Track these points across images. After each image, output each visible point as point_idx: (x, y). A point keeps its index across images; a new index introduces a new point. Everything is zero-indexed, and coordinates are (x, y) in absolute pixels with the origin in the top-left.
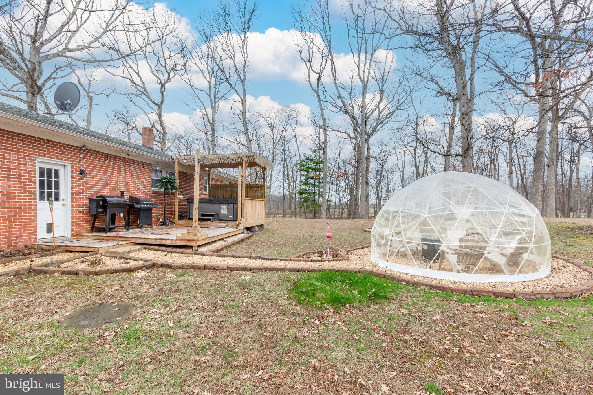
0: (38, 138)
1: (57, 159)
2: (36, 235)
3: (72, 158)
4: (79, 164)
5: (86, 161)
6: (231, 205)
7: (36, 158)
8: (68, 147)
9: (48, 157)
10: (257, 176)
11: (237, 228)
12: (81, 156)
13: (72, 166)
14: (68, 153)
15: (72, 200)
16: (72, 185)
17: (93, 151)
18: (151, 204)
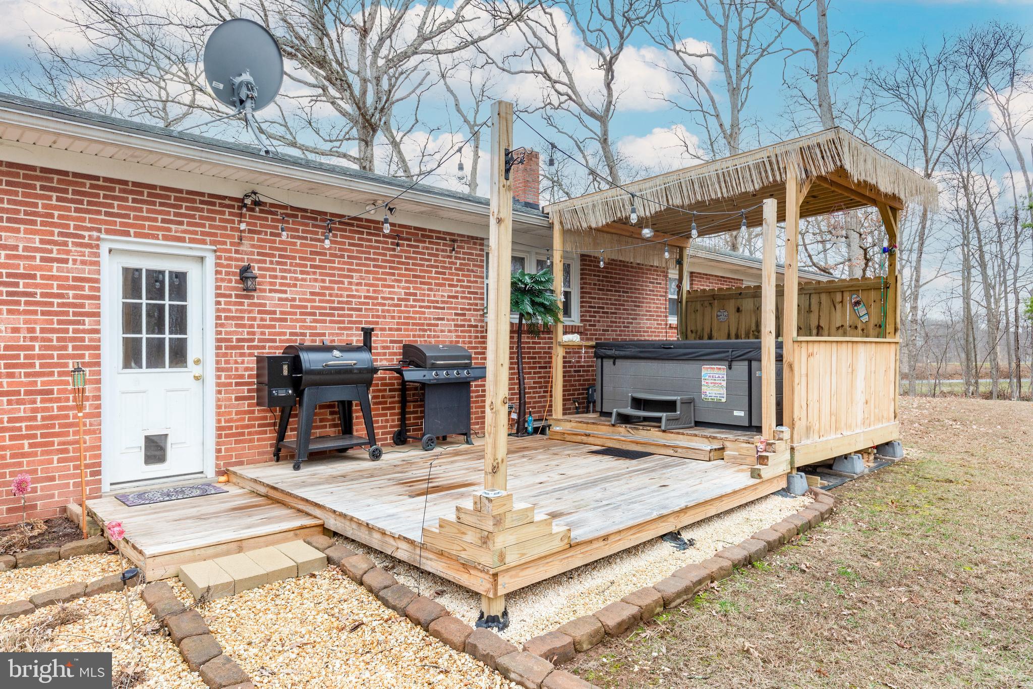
0: (106, 179)
1: (165, 238)
2: (99, 473)
3: (215, 235)
4: (237, 252)
5: (259, 240)
6: (741, 368)
7: (99, 239)
8: (202, 202)
9: (137, 235)
10: (867, 260)
11: (755, 474)
12: (243, 226)
13: (219, 258)
14: (201, 218)
15: (218, 362)
16: (218, 318)
17: (285, 207)
18: (467, 366)
